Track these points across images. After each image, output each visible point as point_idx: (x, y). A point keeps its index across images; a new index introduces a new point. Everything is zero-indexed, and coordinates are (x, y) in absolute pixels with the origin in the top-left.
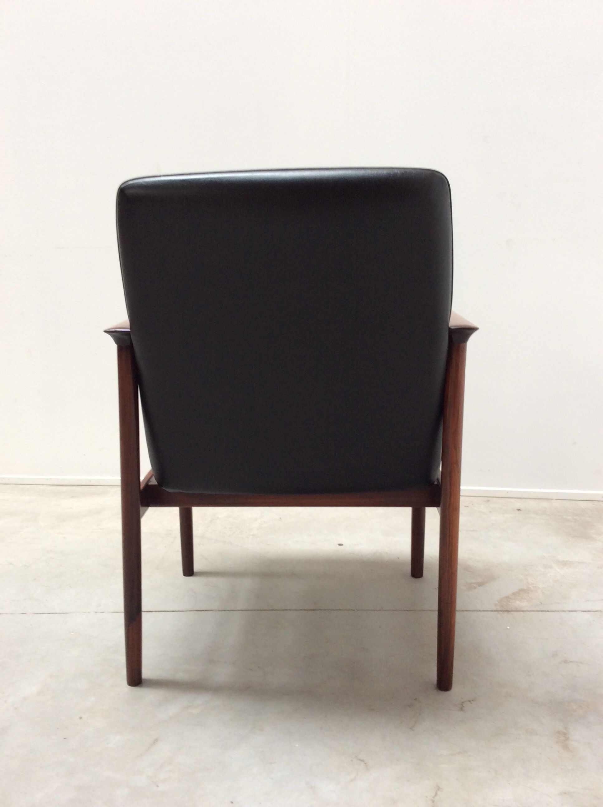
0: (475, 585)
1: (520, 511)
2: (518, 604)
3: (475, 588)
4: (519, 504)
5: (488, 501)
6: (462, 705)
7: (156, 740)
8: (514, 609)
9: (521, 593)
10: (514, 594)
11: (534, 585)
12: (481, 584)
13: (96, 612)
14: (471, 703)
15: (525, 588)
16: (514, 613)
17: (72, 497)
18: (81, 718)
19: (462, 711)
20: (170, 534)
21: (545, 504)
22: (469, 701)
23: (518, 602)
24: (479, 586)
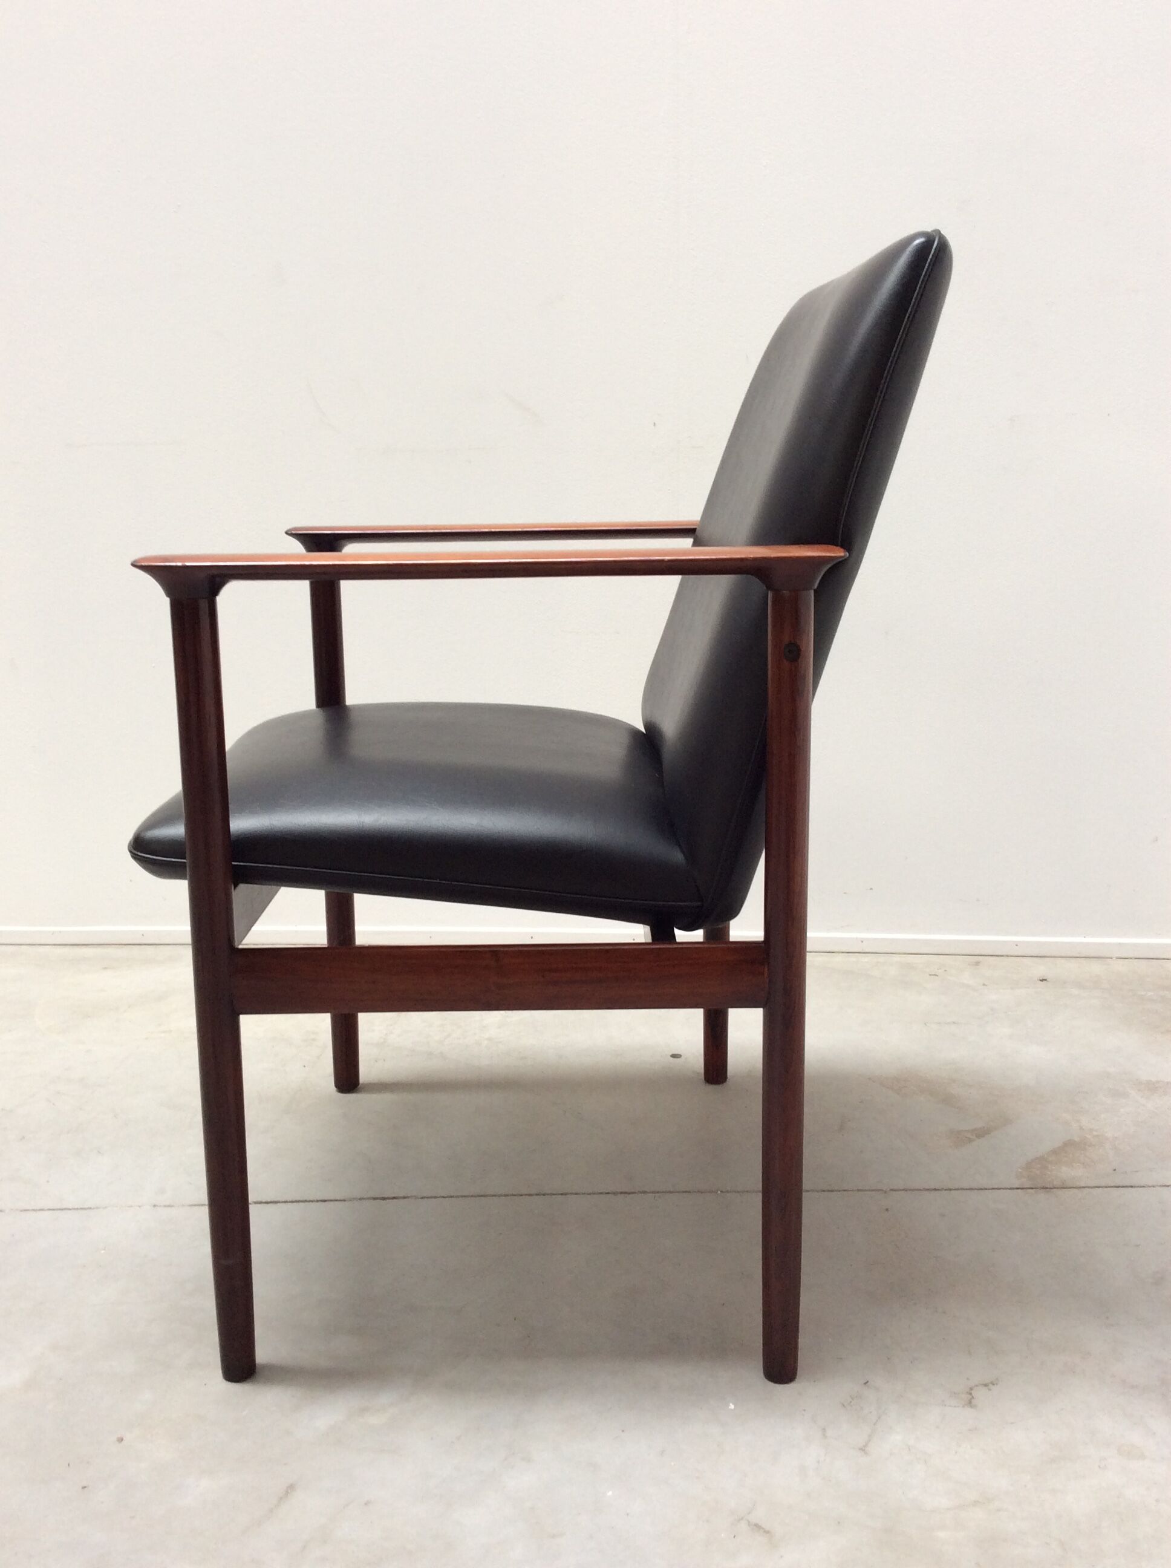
0: (969, 1135)
1: (1044, 982)
2: (1065, 1172)
3: (970, 1141)
4: (1040, 969)
5: (977, 963)
6: (971, 1394)
7: (291, 1488)
8: (1056, 1183)
9: (1069, 1149)
10: (1054, 1152)
11: (1095, 1133)
12: (982, 1133)
13: (155, 1206)
14: (990, 1390)
15: (1077, 1139)
16: (1060, 1192)
17: (105, 968)
18: (121, 1440)
19: (971, 1407)
20: (314, 1040)
21: (1096, 968)
22: (986, 1385)
23: (1064, 1169)
24: (979, 1136)
